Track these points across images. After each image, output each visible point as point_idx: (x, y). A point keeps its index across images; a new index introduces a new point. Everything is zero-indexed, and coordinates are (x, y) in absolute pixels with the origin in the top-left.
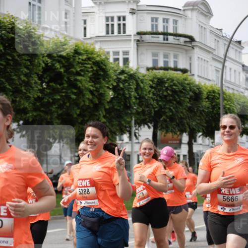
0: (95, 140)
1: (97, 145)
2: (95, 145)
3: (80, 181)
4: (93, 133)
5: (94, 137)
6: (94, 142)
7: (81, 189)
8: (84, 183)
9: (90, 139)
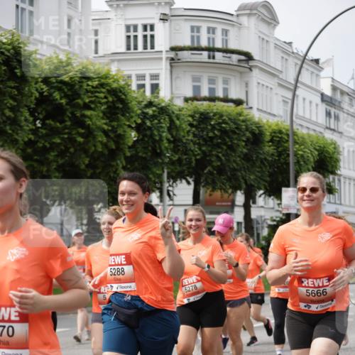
3: (113, 257)
4: (129, 188)
8: (118, 260)
9: (125, 198)
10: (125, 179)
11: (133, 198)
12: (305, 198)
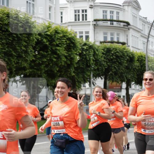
0: (63, 90)
1: (64, 94)
2: (63, 93)
3: (53, 117)
4: (62, 86)
5: (62, 88)
6: (62, 91)
7: (54, 122)
8: (56, 119)
10: (60, 81)
12: (147, 83)
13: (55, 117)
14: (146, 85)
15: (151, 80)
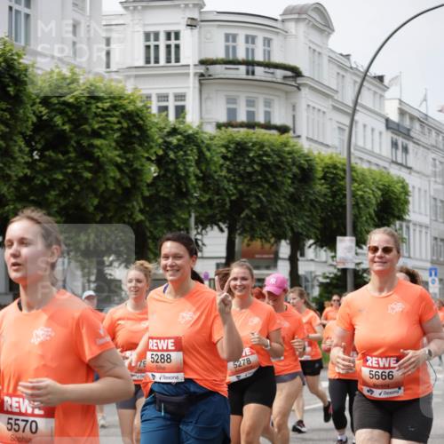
2: (178, 270)
4: (174, 250)
9: (169, 262)
10: (168, 239)
11: (179, 262)
12: (376, 259)
13: (162, 341)
14: (375, 265)
15: (387, 250)
